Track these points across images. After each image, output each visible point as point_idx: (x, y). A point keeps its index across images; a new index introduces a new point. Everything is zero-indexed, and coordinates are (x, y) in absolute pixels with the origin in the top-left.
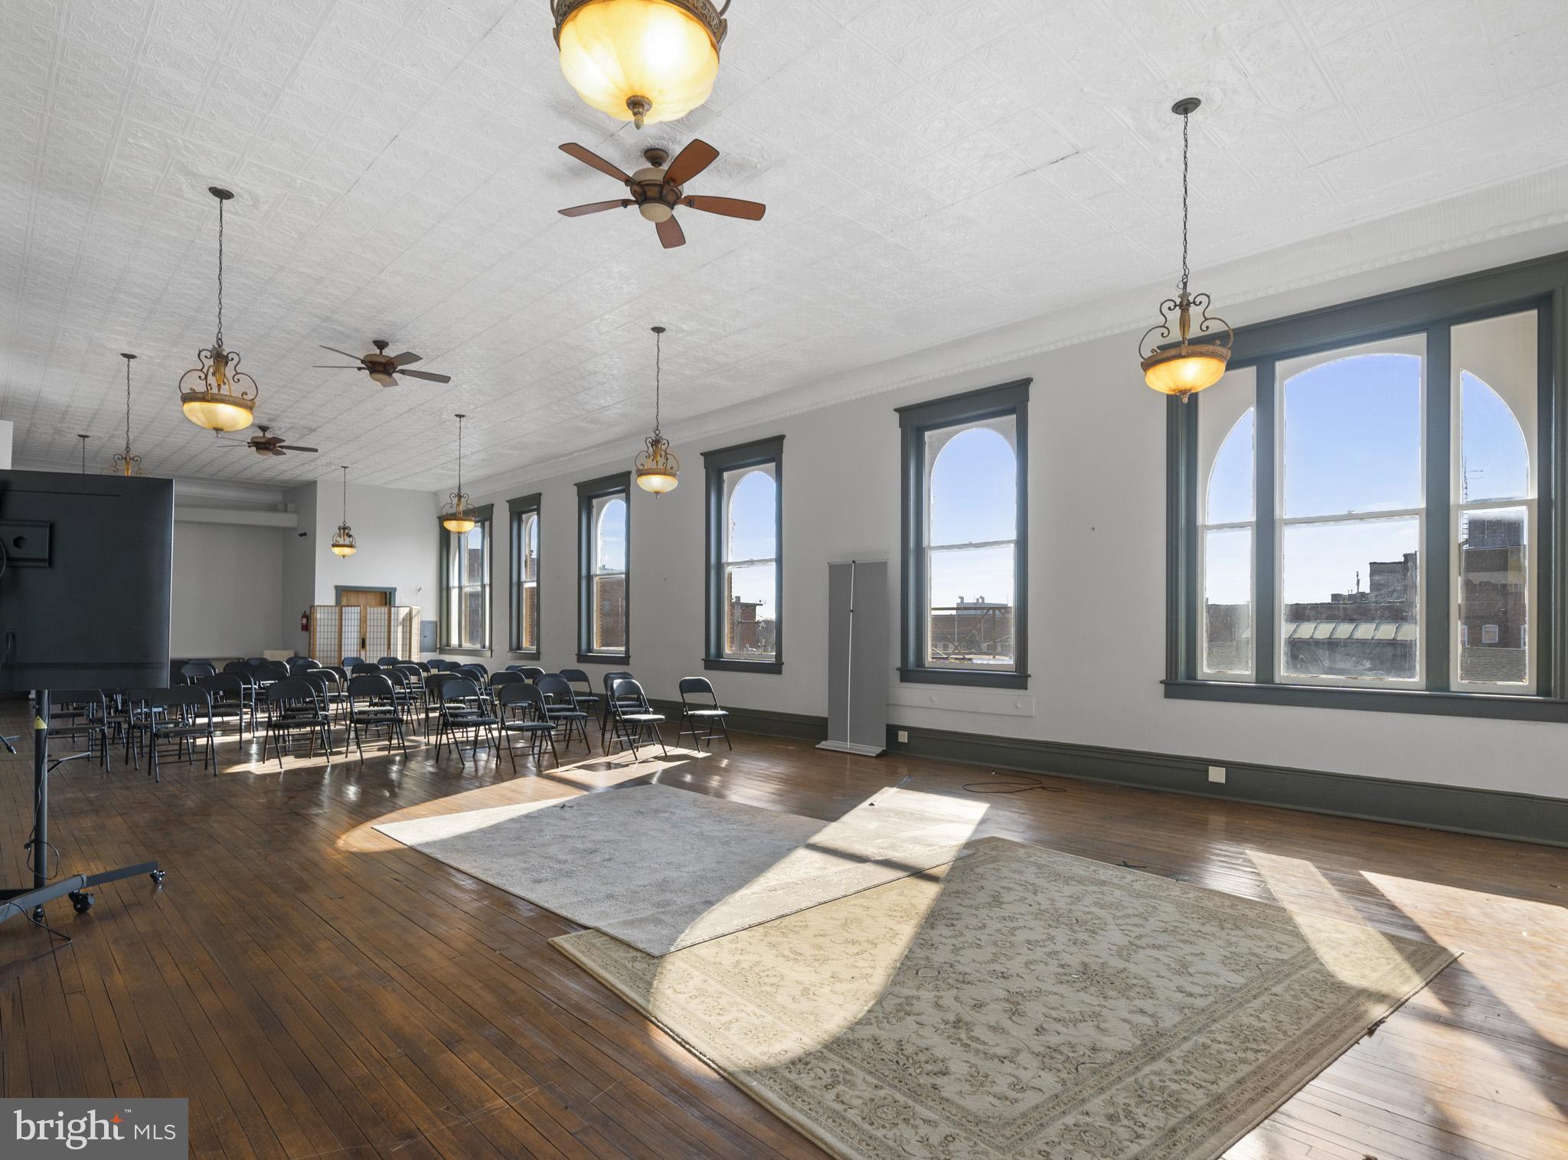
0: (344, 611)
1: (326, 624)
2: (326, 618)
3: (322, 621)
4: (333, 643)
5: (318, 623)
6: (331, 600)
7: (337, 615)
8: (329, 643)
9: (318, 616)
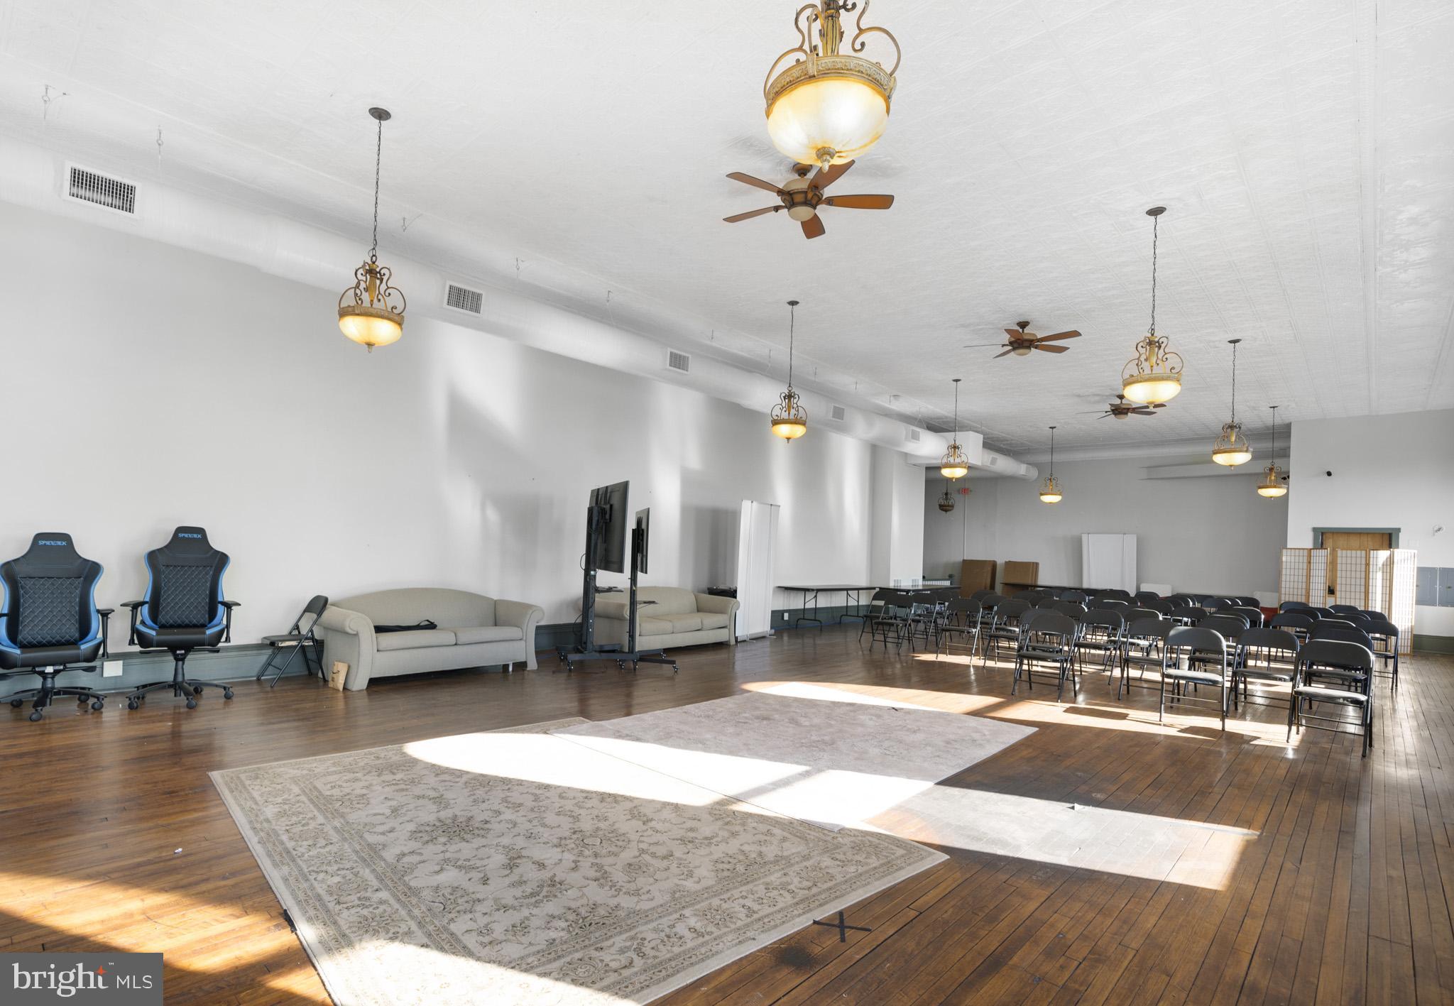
0: (1312, 555)
1: (1293, 567)
2: (1293, 561)
3: (1288, 564)
4: (1300, 587)
5: (1284, 566)
6: (1308, 542)
7: (1305, 558)
8: (1296, 587)
9: (1284, 559)
